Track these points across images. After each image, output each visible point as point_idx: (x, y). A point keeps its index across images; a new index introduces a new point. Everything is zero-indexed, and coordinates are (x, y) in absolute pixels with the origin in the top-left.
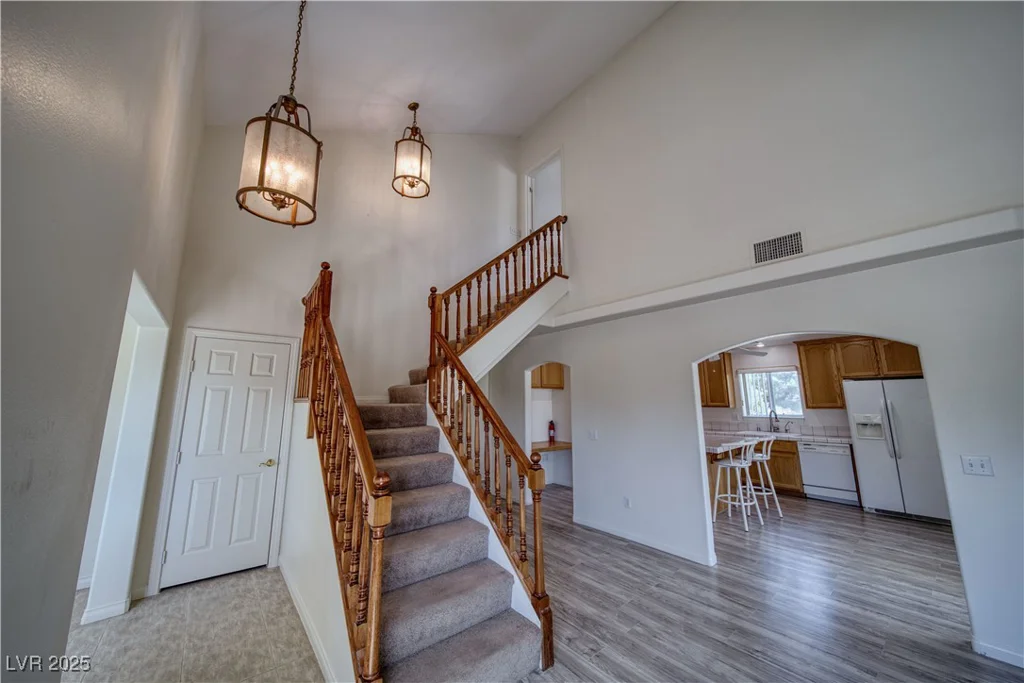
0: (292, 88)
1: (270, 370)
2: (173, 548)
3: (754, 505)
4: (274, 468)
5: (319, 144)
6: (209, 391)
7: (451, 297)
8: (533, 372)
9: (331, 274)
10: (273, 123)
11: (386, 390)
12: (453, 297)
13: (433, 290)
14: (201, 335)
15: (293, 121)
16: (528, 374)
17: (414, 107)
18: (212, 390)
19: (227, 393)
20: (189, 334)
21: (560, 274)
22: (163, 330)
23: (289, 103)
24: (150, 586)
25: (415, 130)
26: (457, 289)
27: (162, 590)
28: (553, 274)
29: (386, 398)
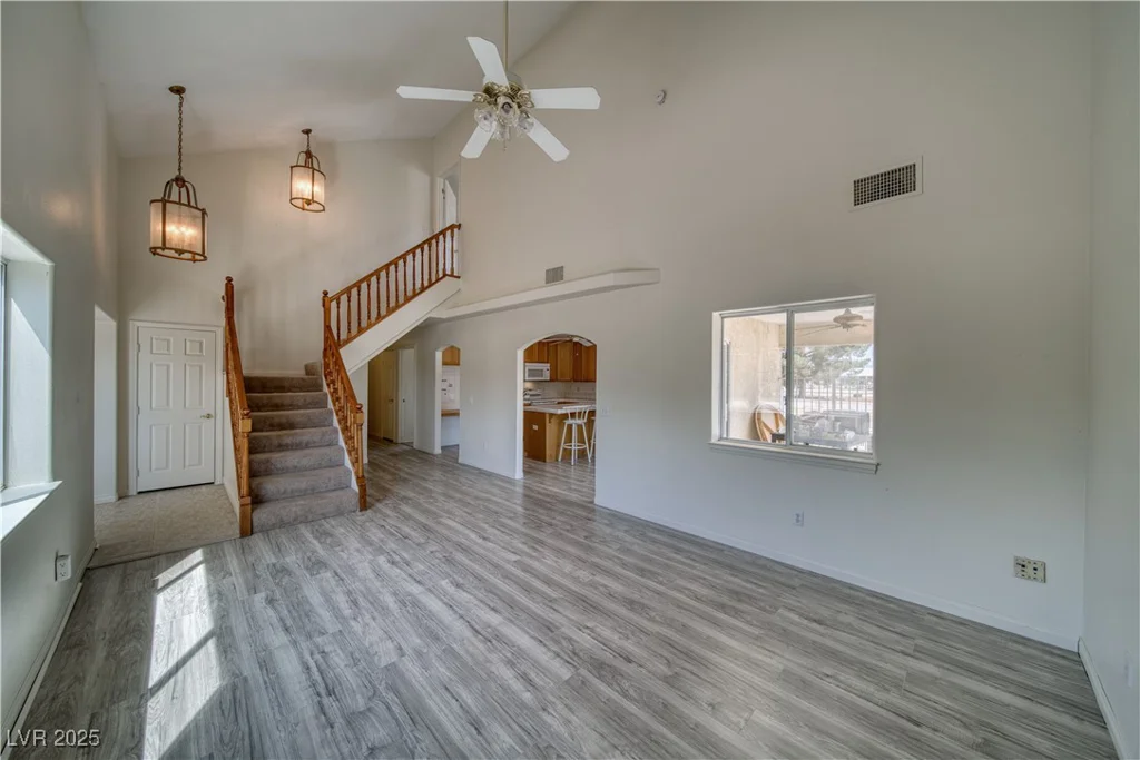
0: (180, 170)
1: (201, 350)
2: (143, 466)
3: (584, 450)
4: (213, 419)
5: (204, 212)
6: (154, 366)
7: (342, 298)
8: (444, 353)
9: (232, 287)
10: (168, 204)
11: (303, 367)
12: (344, 298)
13: (326, 293)
14: (142, 326)
15: (184, 201)
16: (439, 355)
17: (308, 132)
18: (157, 365)
19: (168, 367)
20: (132, 326)
21: (452, 275)
22: (113, 324)
23: (180, 181)
24: (130, 488)
25: (309, 154)
26: (348, 291)
27: (140, 493)
28: (445, 275)
29: (303, 372)
